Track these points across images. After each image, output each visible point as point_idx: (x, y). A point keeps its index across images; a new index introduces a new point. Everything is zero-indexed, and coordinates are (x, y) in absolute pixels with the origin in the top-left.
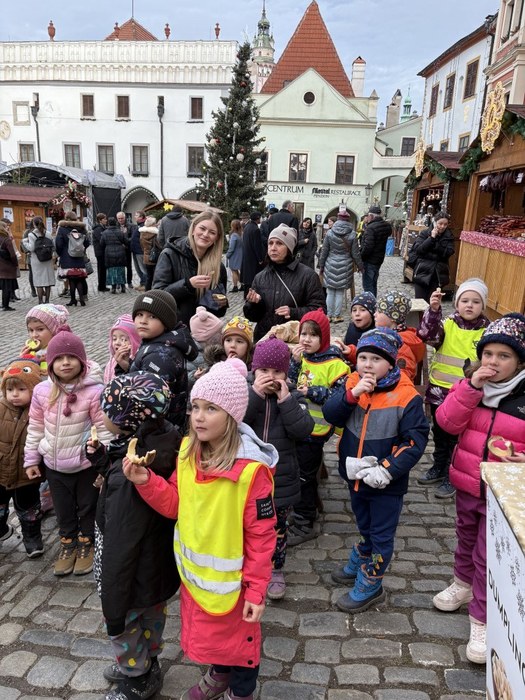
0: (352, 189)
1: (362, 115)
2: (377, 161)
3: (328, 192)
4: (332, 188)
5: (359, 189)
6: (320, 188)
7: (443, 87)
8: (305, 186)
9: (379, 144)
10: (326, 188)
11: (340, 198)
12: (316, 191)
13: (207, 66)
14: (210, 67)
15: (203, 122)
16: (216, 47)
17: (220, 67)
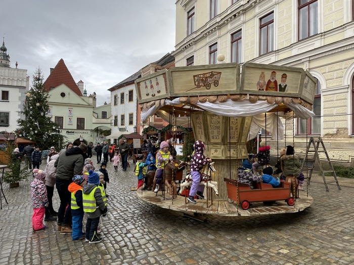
0: (84, 131)
1: (87, 103)
2: (94, 120)
3: (73, 132)
4: (75, 131)
5: (88, 131)
6: (70, 131)
7: (119, 96)
8: (63, 131)
9: (95, 114)
10: (73, 131)
11: (79, 135)
12: (68, 132)
13: (11, 78)
14: (13, 79)
15: (8, 102)
16: (16, 71)
17: (18, 79)
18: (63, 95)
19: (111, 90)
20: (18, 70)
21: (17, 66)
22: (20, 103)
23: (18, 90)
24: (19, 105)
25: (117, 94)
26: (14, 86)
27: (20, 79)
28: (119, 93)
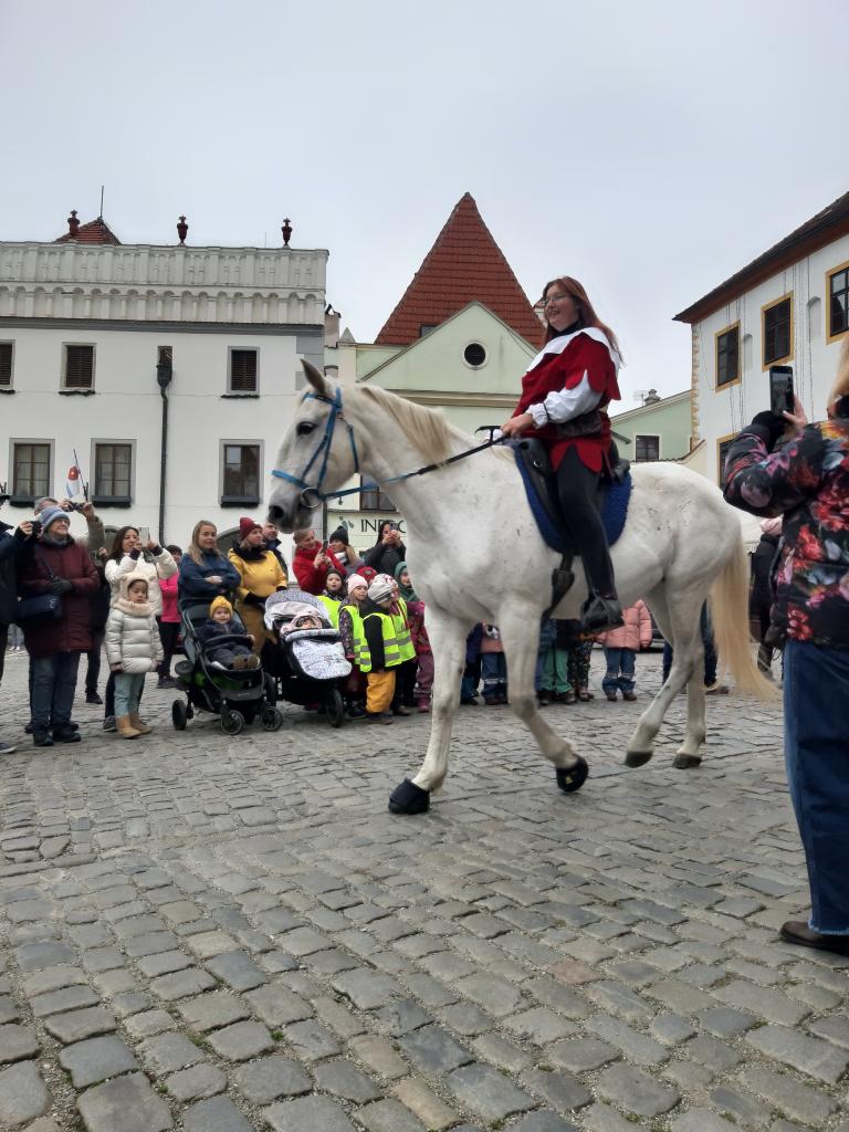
13: (265, 293)
14: (272, 295)
15: (256, 397)
16: (285, 259)
17: (293, 295)
18: (475, 354)
19: (694, 315)
20: (293, 254)
21: (287, 237)
23: (290, 342)
25: (739, 322)
26: (279, 324)
27: (302, 295)
28: (749, 315)
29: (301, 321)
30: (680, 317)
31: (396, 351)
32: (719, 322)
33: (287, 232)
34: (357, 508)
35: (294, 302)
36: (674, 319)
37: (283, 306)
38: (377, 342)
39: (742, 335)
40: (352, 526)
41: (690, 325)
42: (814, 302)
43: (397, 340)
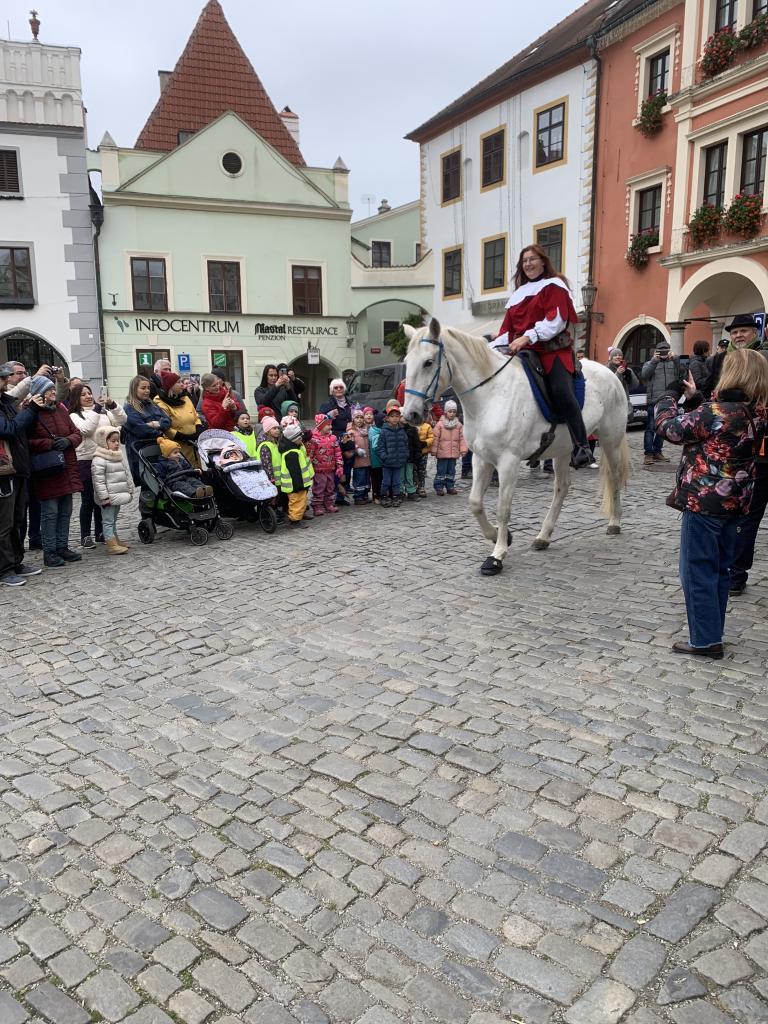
0: (323, 324)
1: (326, 197)
2: (359, 275)
3: (282, 329)
4: (289, 323)
5: (335, 323)
6: (268, 323)
8: (242, 323)
9: (358, 248)
10: (279, 323)
11: (305, 338)
12: (261, 329)
13: (20, 90)
14: (26, 93)
15: (21, 199)
16: (36, 55)
17: (49, 94)
18: (232, 163)
19: (423, 135)
20: (43, 49)
21: (36, 32)
22: (66, 205)
23: (51, 143)
24: (64, 213)
25: (461, 146)
26: (37, 125)
27: (58, 95)
28: (469, 140)
29: (59, 122)
30: (411, 137)
31: (158, 157)
32: (444, 145)
33: (35, 25)
34: (132, 309)
35: (50, 101)
36: (405, 138)
37: (39, 105)
38: (137, 147)
39: (464, 158)
40: (127, 326)
41: (418, 144)
42: (523, 135)
43: (156, 145)
